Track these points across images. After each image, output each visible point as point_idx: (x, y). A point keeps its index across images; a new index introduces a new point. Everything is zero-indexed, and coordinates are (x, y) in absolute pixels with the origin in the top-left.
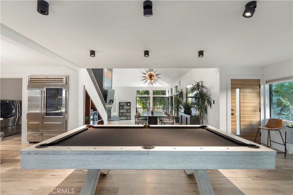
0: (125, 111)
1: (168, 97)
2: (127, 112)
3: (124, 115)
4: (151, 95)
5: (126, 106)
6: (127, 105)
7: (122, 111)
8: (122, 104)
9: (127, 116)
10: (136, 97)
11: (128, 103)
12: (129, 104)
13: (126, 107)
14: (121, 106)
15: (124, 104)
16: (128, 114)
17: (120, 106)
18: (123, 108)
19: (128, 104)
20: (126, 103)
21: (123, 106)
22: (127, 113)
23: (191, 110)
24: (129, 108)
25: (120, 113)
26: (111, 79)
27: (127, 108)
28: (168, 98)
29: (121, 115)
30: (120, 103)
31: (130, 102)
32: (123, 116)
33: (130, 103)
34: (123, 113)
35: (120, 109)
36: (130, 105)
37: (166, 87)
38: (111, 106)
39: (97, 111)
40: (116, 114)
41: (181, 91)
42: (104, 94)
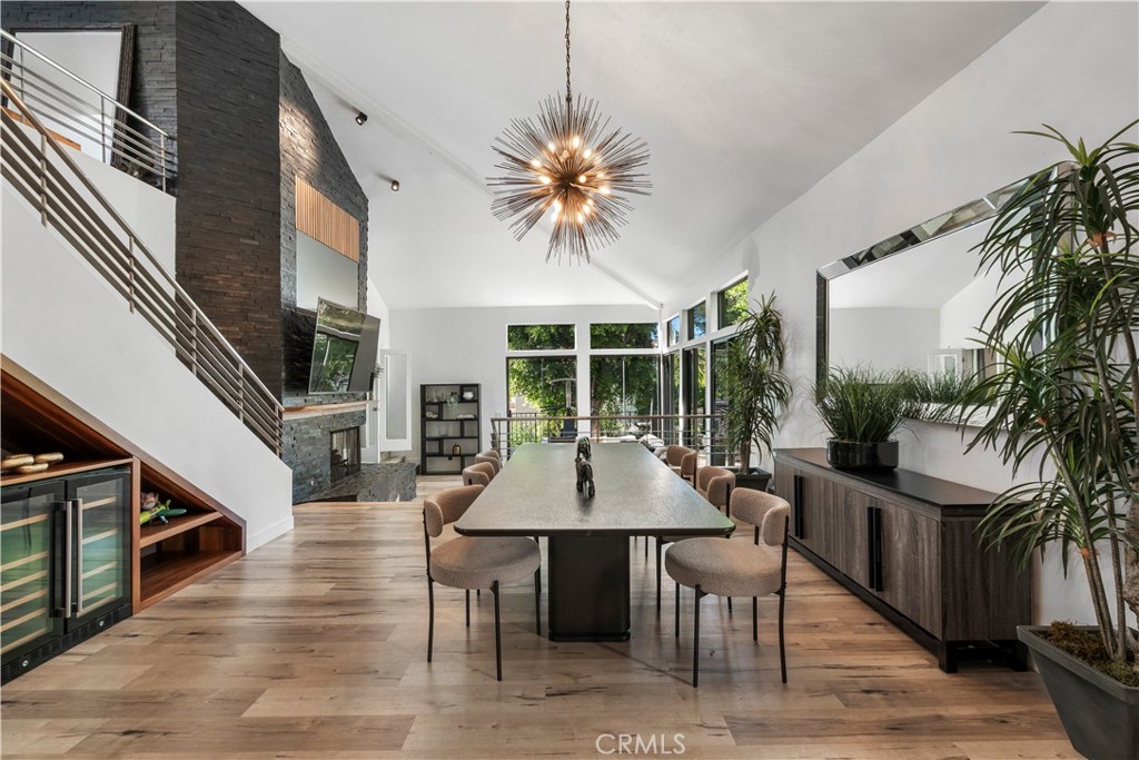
0: (453, 430)
1: (665, 358)
2: (462, 437)
3: (445, 452)
4: (583, 351)
5: (456, 405)
6: (462, 400)
7: (435, 430)
8: (433, 396)
9: (462, 457)
10: (508, 358)
11: (464, 387)
12: (469, 395)
13: (455, 410)
14: (431, 403)
15: (444, 394)
16: (466, 446)
17: (425, 403)
18: (440, 413)
19: (468, 393)
20: (457, 390)
21: (441, 404)
22: (461, 442)
23: (896, 443)
24: (471, 416)
25: (424, 439)
26: (357, 257)
27: (461, 416)
28: (668, 361)
29: (433, 447)
30: (423, 388)
31: (477, 385)
32: (440, 454)
33: (475, 387)
34: (440, 440)
35: (424, 419)
36: (476, 400)
37: (655, 308)
38: (362, 409)
39: (130, 464)
40: (407, 444)
41: (765, 312)
42: (295, 337)
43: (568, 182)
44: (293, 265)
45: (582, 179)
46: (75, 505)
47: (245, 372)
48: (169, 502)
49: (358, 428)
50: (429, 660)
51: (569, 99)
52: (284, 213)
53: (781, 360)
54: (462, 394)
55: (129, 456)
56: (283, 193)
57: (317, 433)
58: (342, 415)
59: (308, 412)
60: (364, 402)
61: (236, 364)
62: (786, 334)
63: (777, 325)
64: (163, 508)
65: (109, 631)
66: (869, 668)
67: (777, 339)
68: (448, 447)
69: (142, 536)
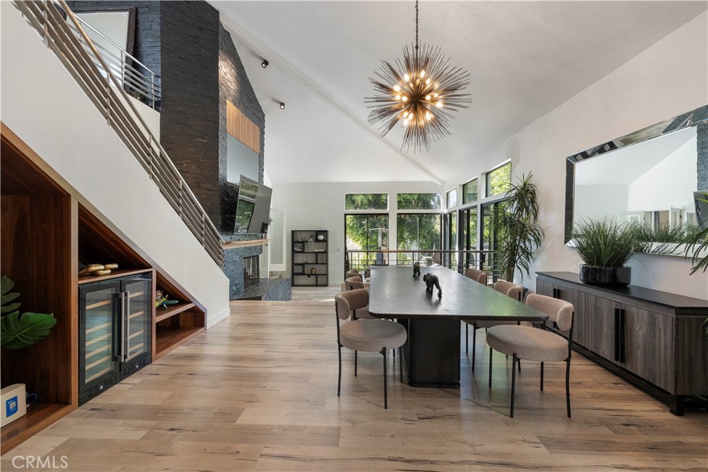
0: (311, 259)
1: (445, 215)
2: (317, 263)
3: (306, 272)
4: (392, 210)
5: (313, 243)
6: (317, 240)
7: (300, 259)
8: (299, 237)
9: (316, 275)
10: (346, 215)
11: (318, 232)
12: (321, 237)
13: (313, 247)
14: (298, 242)
15: (306, 236)
16: (320, 269)
17: (294, 242)
18: (303, 248)
19: (320, 236)
20: (314, 234)
21: (303, 242)
22: (315, 266)
24: (323, 250)
25: (294, 264)
26: (258, 151)
27: (316, 250)
29: (298, 269)
30: (293, 232)
31: (326, 231)
32: (303, 274)
33: (325, 232)
34: (303, 265)
35: (294, 252)
36: (325, 241)
37: (439, 184)
38: (261, 244)
39: (151, 272)
40: (283, 267)
41: (525, 185)
42: (226, 199)
43: (417, 101)
44: (225, 155)
45: (428, 97)
46: (126, 295)
47: (206, 220)
48: (167, 296)
49: (258, 256)
50: (339, 395)
51: (417, 47)
52: (221, 123)
53: (536, 217)
54: (317, 236)
55: (150, 267)
56: (221, 110)
57: (237, 258)
58: (250, 248)
59: (233, 244)
60: (262, 240)
61: (201, 213)
62: (540, 199)
63: (533, 193)
64: (164, 299)
65: (141, 371)
66: (623, 410)
67: (533, 201)
68: (308, 269)
69: (157, 315)
